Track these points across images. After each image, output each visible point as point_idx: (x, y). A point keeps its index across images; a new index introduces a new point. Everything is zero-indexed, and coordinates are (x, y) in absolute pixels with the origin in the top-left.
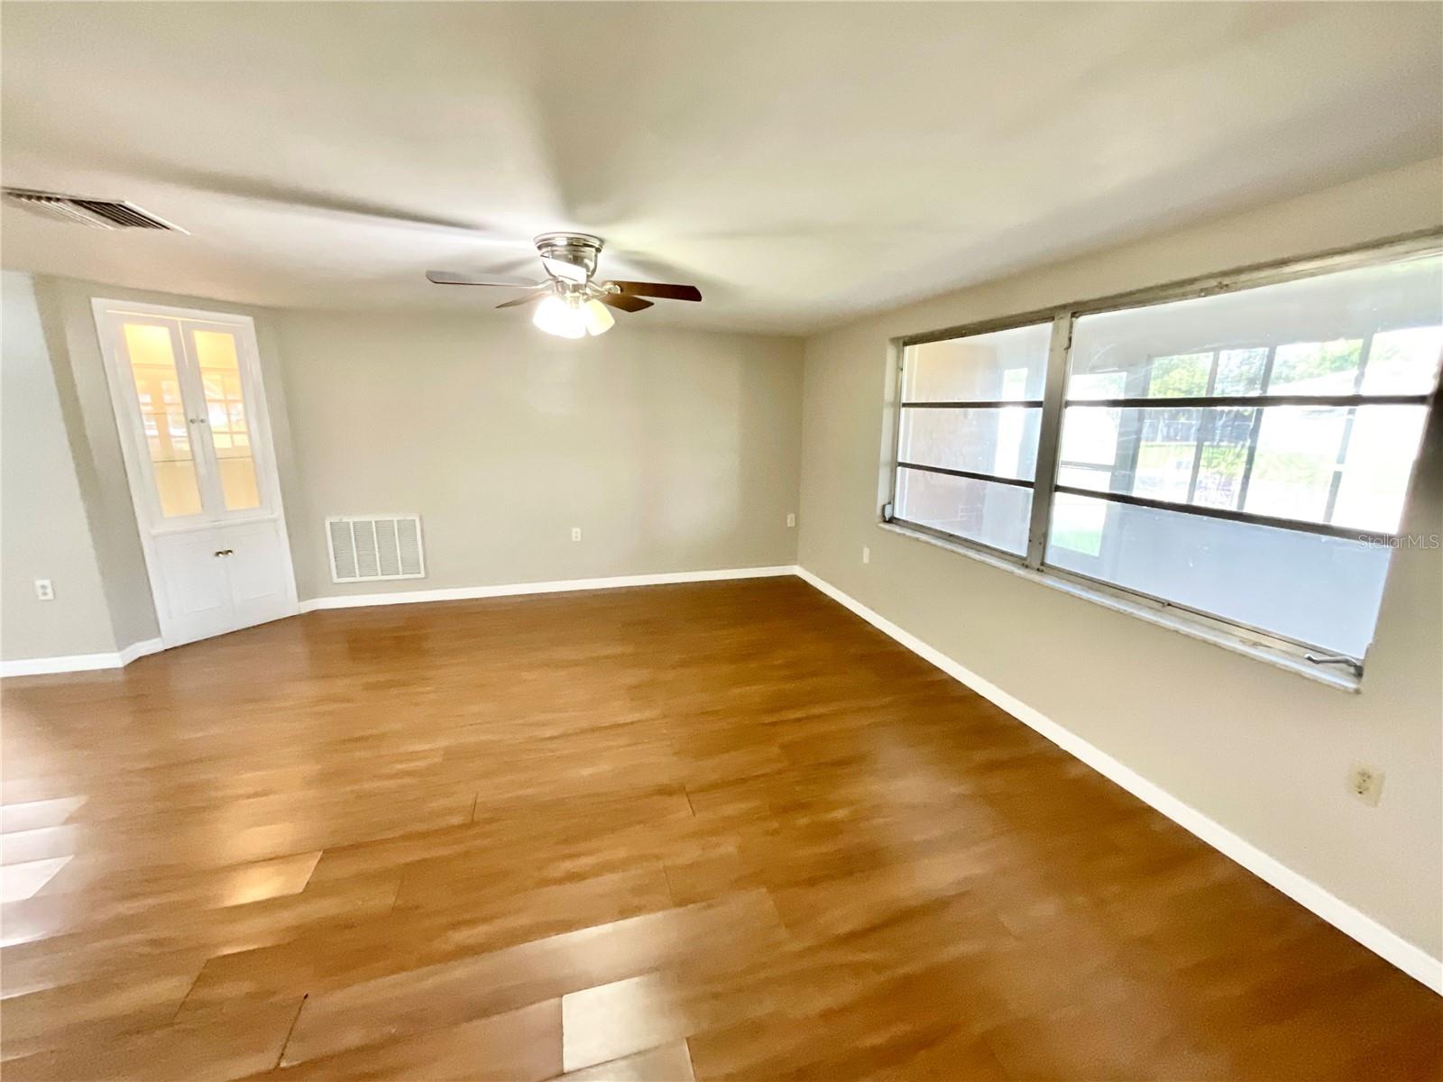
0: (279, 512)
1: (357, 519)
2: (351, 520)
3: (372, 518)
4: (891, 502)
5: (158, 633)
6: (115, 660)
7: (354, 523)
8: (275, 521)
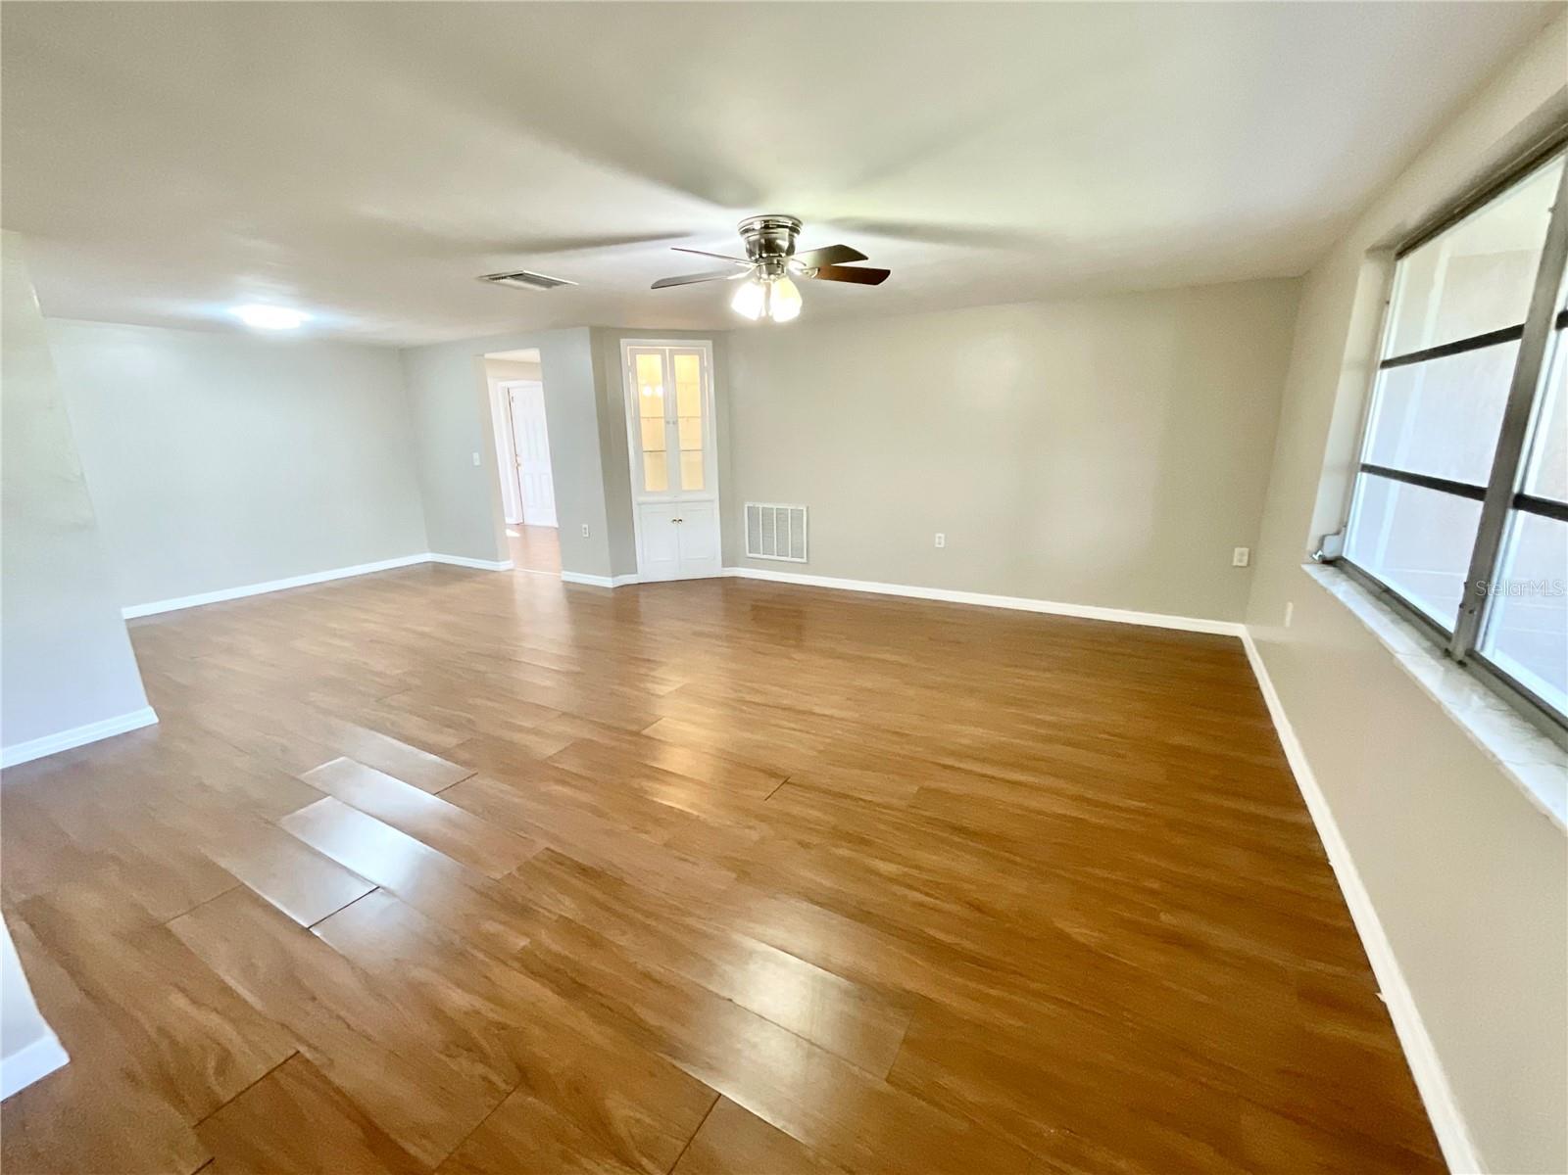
0: (716, 495)
1: (766, 506)
2: (761, 506)
3: (775, 507)
4: (1341, 530)
5: (636, 572)
6: (608, 582)
7: (763, 508)
8: (712, 501)
